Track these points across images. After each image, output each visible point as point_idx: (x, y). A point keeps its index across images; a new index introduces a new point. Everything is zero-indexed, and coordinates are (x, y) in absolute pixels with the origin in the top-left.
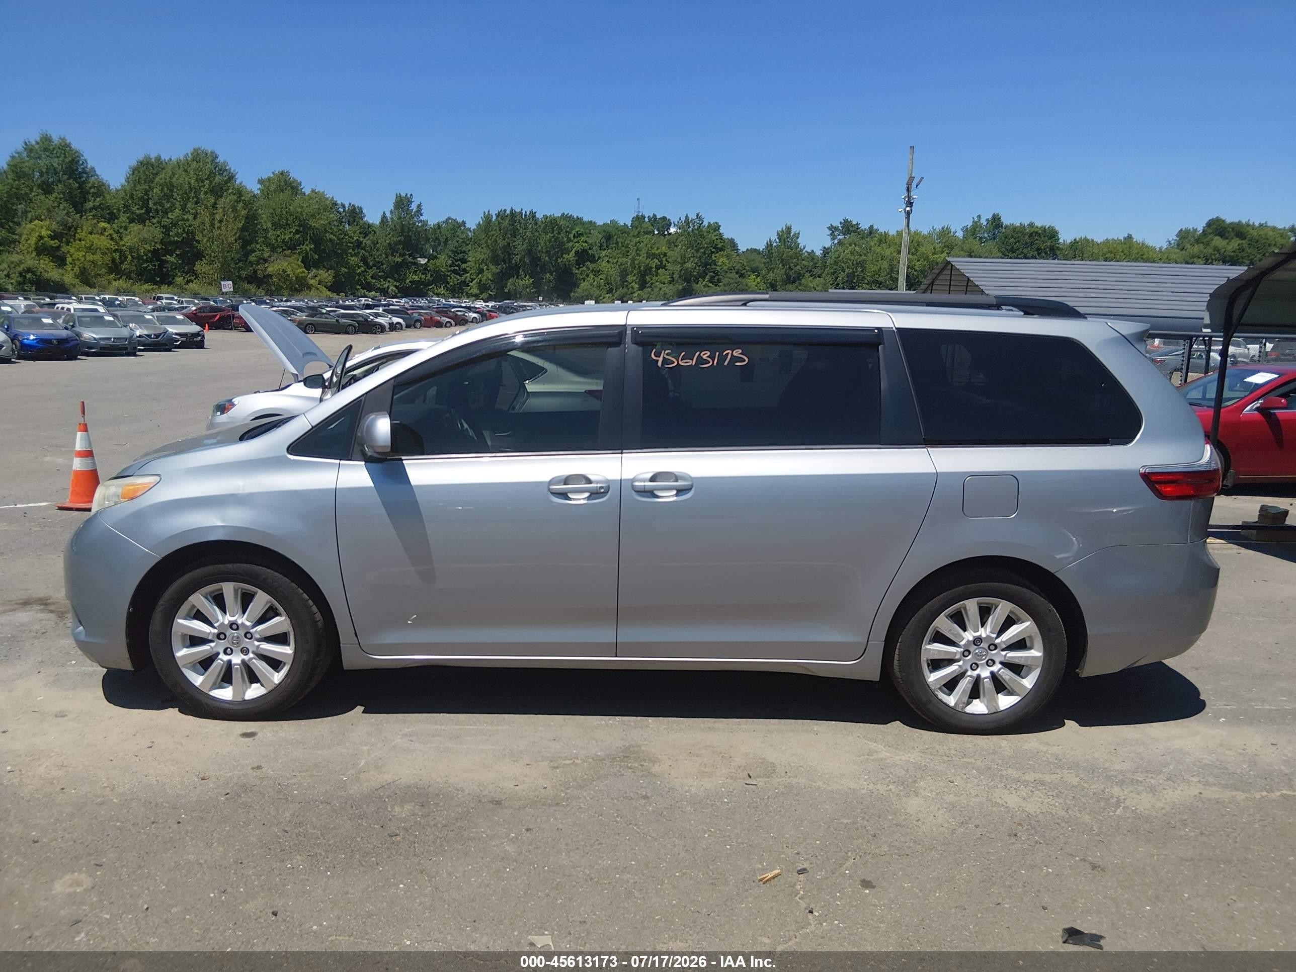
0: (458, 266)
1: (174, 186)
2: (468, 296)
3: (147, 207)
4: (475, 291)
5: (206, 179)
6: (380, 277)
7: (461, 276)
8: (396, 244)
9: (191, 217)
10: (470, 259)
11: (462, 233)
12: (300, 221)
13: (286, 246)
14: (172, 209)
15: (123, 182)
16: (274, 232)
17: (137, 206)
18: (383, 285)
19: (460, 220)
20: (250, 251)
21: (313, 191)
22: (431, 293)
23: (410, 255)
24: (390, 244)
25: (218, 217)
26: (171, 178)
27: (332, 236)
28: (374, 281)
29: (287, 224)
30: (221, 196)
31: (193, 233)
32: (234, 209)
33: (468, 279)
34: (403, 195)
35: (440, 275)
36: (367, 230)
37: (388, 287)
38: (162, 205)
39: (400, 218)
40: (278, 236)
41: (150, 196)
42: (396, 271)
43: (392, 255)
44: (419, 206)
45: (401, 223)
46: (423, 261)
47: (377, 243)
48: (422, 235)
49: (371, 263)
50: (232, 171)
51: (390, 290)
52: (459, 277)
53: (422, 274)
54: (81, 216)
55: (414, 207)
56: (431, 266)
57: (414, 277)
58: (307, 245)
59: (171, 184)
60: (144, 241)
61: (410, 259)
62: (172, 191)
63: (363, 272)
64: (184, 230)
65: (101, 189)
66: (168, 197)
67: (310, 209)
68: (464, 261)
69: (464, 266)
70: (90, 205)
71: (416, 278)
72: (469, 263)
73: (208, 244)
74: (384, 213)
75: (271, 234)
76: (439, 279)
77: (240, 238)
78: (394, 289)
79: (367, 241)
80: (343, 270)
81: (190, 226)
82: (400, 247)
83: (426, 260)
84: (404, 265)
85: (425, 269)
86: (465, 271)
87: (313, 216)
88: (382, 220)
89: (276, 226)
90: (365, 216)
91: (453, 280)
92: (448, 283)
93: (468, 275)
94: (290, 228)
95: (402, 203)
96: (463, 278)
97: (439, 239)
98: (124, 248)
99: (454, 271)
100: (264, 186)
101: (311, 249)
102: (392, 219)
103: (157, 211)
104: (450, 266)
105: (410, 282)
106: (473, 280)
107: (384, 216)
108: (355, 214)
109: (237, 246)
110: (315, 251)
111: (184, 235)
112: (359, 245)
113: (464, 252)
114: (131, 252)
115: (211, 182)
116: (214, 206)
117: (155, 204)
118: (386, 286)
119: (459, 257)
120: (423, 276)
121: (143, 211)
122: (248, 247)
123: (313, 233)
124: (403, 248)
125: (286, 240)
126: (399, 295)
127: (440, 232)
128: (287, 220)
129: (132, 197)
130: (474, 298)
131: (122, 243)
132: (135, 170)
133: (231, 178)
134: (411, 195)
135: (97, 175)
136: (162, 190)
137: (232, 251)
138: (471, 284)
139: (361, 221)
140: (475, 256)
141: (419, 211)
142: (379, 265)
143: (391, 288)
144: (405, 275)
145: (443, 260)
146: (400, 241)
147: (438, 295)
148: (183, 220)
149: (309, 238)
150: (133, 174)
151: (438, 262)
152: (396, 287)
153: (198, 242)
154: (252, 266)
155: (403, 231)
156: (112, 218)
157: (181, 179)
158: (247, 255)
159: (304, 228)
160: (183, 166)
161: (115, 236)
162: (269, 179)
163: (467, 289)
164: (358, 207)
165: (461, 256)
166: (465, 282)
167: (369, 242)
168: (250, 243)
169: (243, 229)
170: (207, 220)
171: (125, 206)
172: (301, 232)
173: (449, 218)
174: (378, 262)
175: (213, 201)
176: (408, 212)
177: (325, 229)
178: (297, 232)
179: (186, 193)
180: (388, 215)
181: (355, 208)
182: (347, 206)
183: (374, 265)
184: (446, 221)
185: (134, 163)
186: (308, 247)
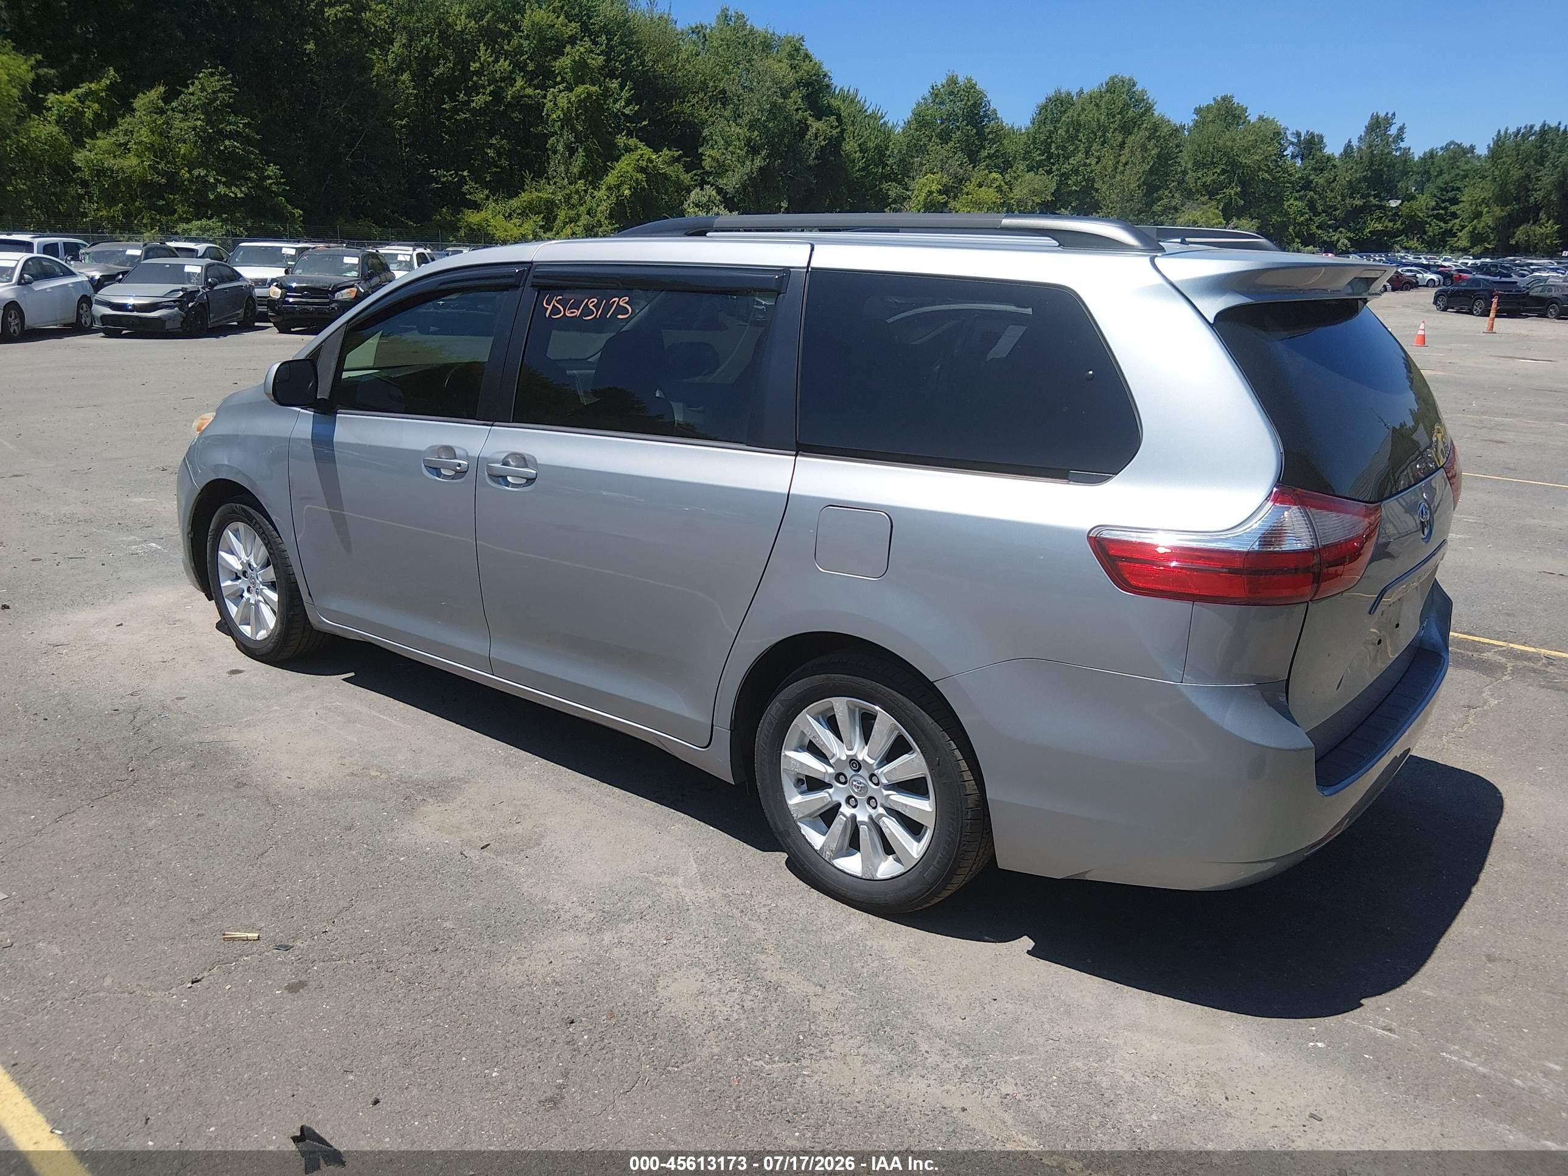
0: (1446, 208)
1: (1080, 125)
2: (1453, 250)
3: (1049, 152)
4: (1464, 243)
5: (1118, 114)
6: (1330, 226)
7: (1446, 222)
8: (1359, 181)
9: (1094, 161)
10: (1463, 199)
11: (1467, 163)
12: (1228, 158)
13: (1207, 190)
14: (1074, 153)
15: (1028, 124)
16: (1194, 174)
17: (1039, 152)
18: (1330, 237)
19: (1466, 144)
20: (1156, 198)
21: (1261, 118)
22: (1397, 247)
23: (1375, 196)
24: (1350, 182)
25: (1123, 159)
26: (1079, 115)
27: (1266, 176)
28: (1320, 232)
29: (1212, 163)
30: (1131, 134)
31: (1093, 180)
32: (1144, 148)
33: (1457, 227)
34: (1382, 115)
35: (1415, 222)
36: (1325, 164)
37: (1338, 240)
38: (1064, 148)
39: (1370, 146)
40: (1199, 178)
41: (1054, 139)
42: (1355, 215)
43: (1351, 197)
44: (1401, 129)
45: (1372, 152)
46: (1394, 204)
47: (1333, 182)
48: (1399, 167)
49: (1320, 209)
50: (1150, 101)
51: (1340, 243)
52: (1442, 224)
53: (1390, 221)
54: (974, 167)
55: (1393, 131)
56: (1405, 211)
57: (1375, 225)
58: (1233, 188)
59: (1078, 121)
60: (1034, 192)
61: (1375, 202)
62: (1078, 131)
63: (1307, 220)
64: (1084, 177)
65: (1000, 134)
66: (1072, 138)
67: (1244, 143)
68: (1455, 201)
69: (1453, 208)
70: (984, 153)
71: (1379, 227)
72: (1461, 205)
73: (1108, 193)
74: (1350, 142)
75: (1190, 177)
76: (1414, 227)
77: (1144, 183)
78: (1346, 241)
79: (1319, 180)
80: (1275, 218)
81: (1091, 172)
82: (1364, 185)
83: (1400, 201)
84: (1366, 209)
85: (1396, 214)
86: (1454, 215)
87: (1247, 150)
88: (1345, 151)
89: (1198, 165)
90: (1324, 147)
91: (1434, 228)
92: (1425, 233)
93: (1457, 221)
94: (1215, 167)
95: (1378, 126)
96: (1450, 225)
97: (1429, 172)
98: (1012, 201)
99: (1438, 217)
100: (1201, 117)
101: (1237, 193)
102: (1359, 148)
103: (1058, 156)
104: (1433, 210)
105: (1370, 232)
106: (1463, 227)
107: (1349, 146)
108: (1311, 145)
109: (1139, 194)
110: (1243, 194)
111: (1084, 183)
112: (1307, 185)
113: (1458, 189)
114: (1018, 206)
115: (1123, 117)
116: (1122, 145)
117: (1057, 148)
118: (1335, 238)
119: (1448, 197)
120: (1391, 224)
121: (1043, 157)
122: (1155, 195)
123: (1243, 173)
124: (1368, 187)
125: (1208, 183)
126: (1351, 250)
127: (1433, 163)
128: (1213, 157)
129: (1034, 143)
130: (1460, 253)
131: (1011, 195)
132: (1043, 108)
133: (1149, 109)
134: (1394, 114)
135: (998, 118)
136: (1067, 131)
137: (1132, 200)
138: (1459, 234)
139: (1318, 153)
140: (1469, 195)
141: (1400, 137)
142: (1329, 210)
143: (1341, 241)
144: (1365, 223)
145: (1424, 202)
146: (1364, 176)
147: (1407, 249)
148: (1085, 165)
149: (1236, 178)
150: (1040, 114)
151: (1415, 204)
152: (1349, 239)
153: (1097, 190)
154: (1153, 218)
155: (1371, 163)
156: (1005, 166)
157: (1091, 116)
158: (1150, 205)
159: (1233, 167)
160: (1095, 100)
161: (1005, 187)
162: (1208, 107)
163: (1452, 241)
164: (1318, 135)
165: (1451, 195)
166: (1451, 230)
167: (1322, 181)
168: (1159, 188)
169: (1151, 172)
170: (1110, 162)
171: (1027, 153)
172: (1227, 171)
173: (1452, 142)
174: (1331, 207)
175: (1120, 139)
176: (1384, 136)
177: (1259, 167)
178: (1224, 172)
179: (1093, 132)
180: (1355, 143)
181: (1313, 137)
182: (1303, 135)
183: (1324, 212)
184: (1446, 148)
185: (1042, 100)
186: (1234, 190)
